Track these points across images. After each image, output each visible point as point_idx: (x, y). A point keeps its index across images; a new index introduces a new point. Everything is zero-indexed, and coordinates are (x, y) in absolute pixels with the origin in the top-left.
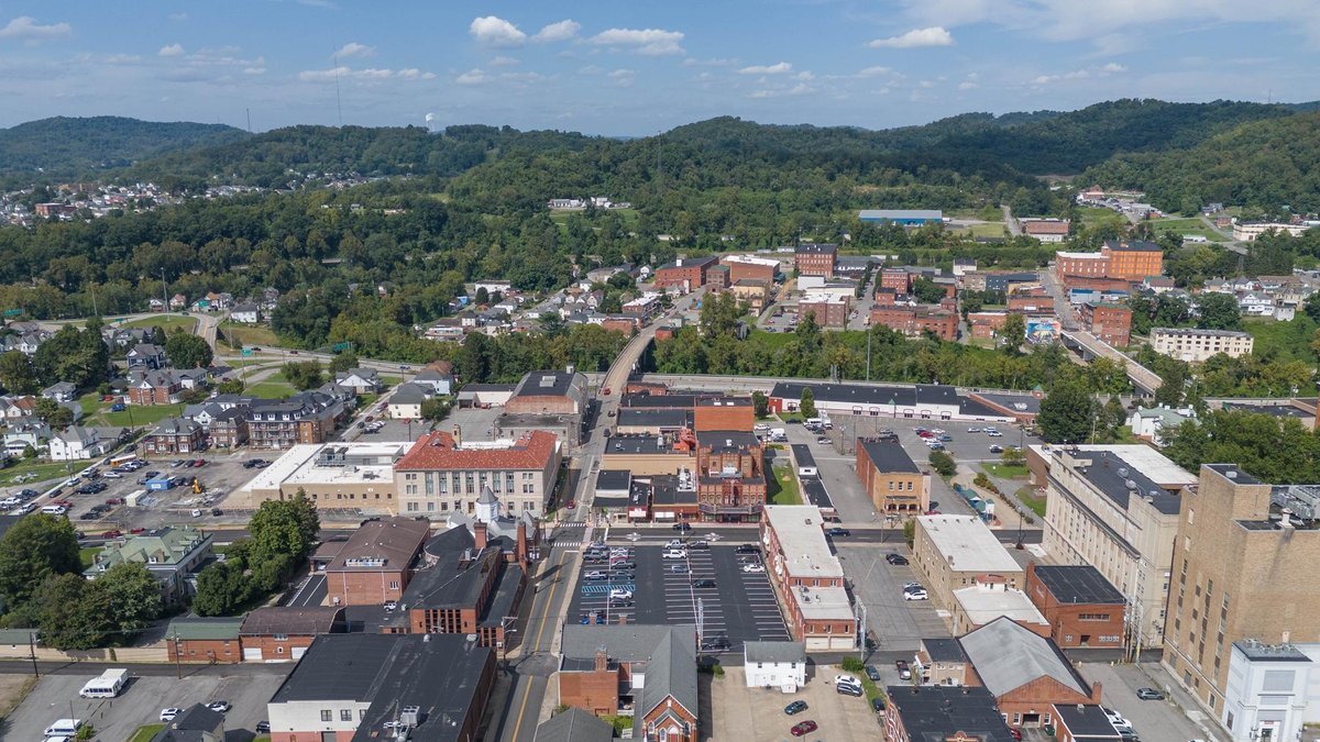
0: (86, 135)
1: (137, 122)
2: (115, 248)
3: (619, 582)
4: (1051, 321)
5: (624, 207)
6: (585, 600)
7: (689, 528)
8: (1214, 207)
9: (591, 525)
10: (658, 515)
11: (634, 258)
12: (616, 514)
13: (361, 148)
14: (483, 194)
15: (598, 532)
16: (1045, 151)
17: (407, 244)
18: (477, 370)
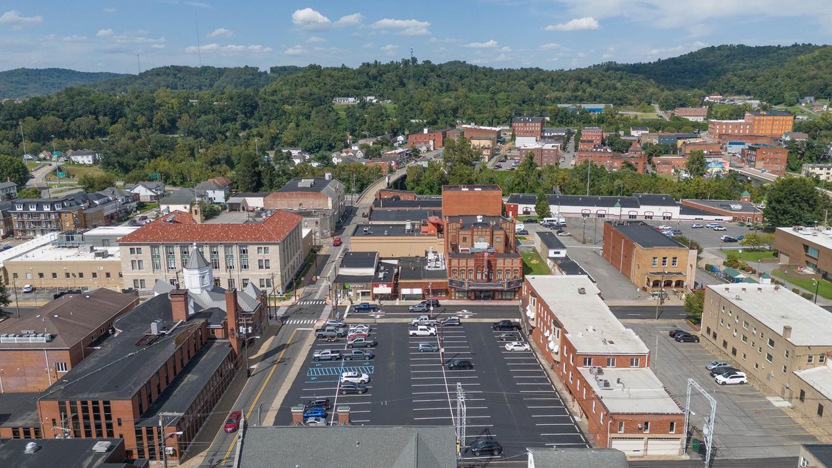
0: (40, 80)
1: (73, 72)
2: (8, 122)
3: (353, 363)
4: (720, 160)
5: (388, 103)
6: (309, 386)
7: (438, 305)
8: (808, 99)
9: (330, 303)
10: (405, 291)
11: (393, 130)
12: (359, 291)
13: (213, 81)
14: (286, 93)
15: (338, 309)
16: (673, 77)
17: (229, 125)
18: (251, 183)
